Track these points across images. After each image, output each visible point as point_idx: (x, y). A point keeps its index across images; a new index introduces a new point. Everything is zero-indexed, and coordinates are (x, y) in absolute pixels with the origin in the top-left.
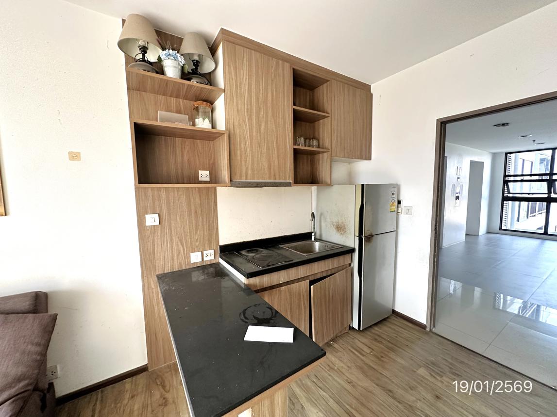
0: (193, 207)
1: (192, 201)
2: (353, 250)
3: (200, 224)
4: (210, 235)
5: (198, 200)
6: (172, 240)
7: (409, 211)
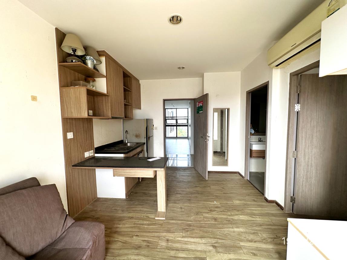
0: (85, 129)
1: (85, 125)
2: (144, 143)
3: (88, 137)
4: (91, 143)
5: (86, 125)
6: (77, 146)
7: (156, 128)
